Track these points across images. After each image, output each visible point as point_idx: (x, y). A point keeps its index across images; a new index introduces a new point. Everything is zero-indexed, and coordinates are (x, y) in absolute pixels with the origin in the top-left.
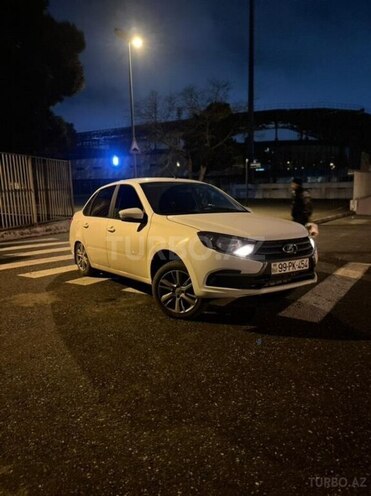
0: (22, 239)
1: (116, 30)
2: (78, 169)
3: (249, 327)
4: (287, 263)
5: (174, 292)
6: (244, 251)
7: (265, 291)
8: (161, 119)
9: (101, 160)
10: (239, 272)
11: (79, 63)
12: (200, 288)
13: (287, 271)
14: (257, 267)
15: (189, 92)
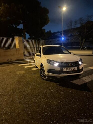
0: (32, 58)
1: (59, 6)
2: (54, 41)
3: (59, 84)
4: (69, 68)
5: (43, 73)
6: (56, 65)
7: (61, 75)
8: (73, 27)
9: (59, 39)
10: (55, 70)
11: (48, 17)
12: (46, 73)
13: (69, 70)
14: (59, 69)
15: (81, 19)
